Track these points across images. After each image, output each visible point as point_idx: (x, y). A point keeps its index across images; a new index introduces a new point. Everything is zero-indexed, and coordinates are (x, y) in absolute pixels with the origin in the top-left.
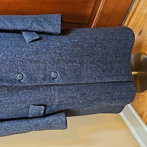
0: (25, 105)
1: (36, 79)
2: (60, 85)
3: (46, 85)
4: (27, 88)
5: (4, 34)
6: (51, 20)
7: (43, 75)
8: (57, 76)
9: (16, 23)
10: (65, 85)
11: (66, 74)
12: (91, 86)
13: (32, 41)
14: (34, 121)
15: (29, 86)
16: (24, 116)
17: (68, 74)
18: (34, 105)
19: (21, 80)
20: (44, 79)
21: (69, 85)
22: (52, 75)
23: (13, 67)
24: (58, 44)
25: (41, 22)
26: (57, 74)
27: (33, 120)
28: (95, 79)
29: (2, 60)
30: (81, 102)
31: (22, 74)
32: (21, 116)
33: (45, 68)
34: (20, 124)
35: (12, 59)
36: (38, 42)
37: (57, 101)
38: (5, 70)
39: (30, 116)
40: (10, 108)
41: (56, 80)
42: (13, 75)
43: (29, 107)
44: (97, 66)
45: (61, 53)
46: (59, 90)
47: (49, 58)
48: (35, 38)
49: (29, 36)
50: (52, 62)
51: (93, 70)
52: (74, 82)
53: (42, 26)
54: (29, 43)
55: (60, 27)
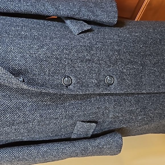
0: (71, 122)
1: (88, 85)
2: (116, 94)
3: (99, 95)
4: (75, 97)
5: (42, 21)
6: (104, 5)
7: (96, 79)
8: (114, 82)
9: (59, 6)
10: (122, 94)
11: (124, 79)
12: (154, 96)
13: (82, 32)
14: (81, 144)
15: (78, 95)
16: (67, 136)
17: (127, 79)
18: (83, 122)
19: (69, 85)
20: (98, 85)
21: (127, 94)
22: (107, 81)
23: (59, 67)
24: (116, 37)
25: (91, 7)
26: (114, 79)
27: (80, 142)
28: (159, 87)
29: (45, 57)
30: (140, 118)
31: (70, 77)
32: (63, 137)
33: (99, 70)
34: (63, 147)
35: (58, 56)
36: (90, 34)
37: (111, 116)
38: (49, 70)
39: (73, 136)
40: (52, 126)
41: (112, 87)
42: (58, 79)
43: (76, 124)
44: (161, 70)
45: (120, 50)
46: (115, 101)
47: (104, 57)
48: (85, 29)
49: (77, 25)
50: (108, 63)
51: (157, 76)
52: (133, 91)
53: (93, 12)
54: (78, 34)
55: (117, 16)
